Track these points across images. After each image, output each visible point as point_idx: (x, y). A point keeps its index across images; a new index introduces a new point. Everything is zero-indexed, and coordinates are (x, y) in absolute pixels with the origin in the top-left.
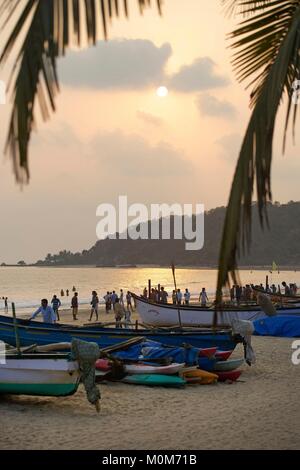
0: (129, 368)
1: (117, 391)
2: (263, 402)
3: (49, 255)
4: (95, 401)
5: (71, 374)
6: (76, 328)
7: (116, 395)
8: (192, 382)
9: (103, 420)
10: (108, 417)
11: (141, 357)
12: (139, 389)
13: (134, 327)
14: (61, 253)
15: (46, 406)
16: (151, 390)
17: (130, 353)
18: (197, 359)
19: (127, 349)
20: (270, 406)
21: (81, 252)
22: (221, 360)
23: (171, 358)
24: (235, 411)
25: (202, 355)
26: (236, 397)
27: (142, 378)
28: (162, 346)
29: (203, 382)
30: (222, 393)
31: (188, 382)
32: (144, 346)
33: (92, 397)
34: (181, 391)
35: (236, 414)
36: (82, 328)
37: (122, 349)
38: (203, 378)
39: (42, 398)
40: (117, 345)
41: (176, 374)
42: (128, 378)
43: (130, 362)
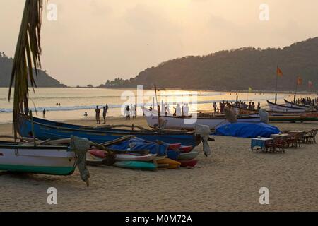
0: (119, 156)
1: (108, 172)
2: (207, 182)
3: (108, 81)
4: (86, 179)
5: (70, 160)
6: (91, 128)
7: (107, 175)
8: (162, 167)
9: (90, 193)
10: (94, 191)
11: (129, 149)
12: (124, 171)
13: (131, 129)
14: (116, 79)
15: (54, 182)
16: (132, 172)
17: (121, 146)
18: (166, 151)
19: (120, 143)
20: (211, 185)
21: (129, 79)
22: (183, 152)
23: (149, 151)
24: (184, 188)
25: (170, 149)
26: (190, 178)
27: (128, 164)
28: (145, 142)
29: (170, 167)
30: (181, 175)
31: (159, 167)
32: (131, 142)
33: (84, 176)
34: (153, 173)
35: (184, 190)
36: (95, 129)
37: (116, 144)
38: (170, 164)
39: (54, 176)
40: (114, 141)
41: (151, 161)
42: (118, 163)
43: (120, 153)
